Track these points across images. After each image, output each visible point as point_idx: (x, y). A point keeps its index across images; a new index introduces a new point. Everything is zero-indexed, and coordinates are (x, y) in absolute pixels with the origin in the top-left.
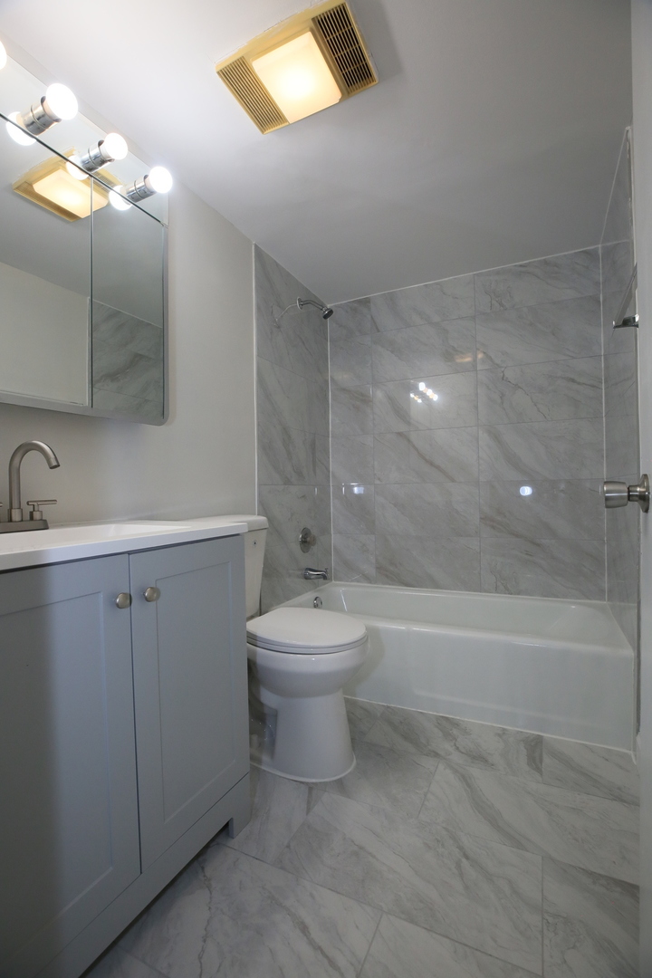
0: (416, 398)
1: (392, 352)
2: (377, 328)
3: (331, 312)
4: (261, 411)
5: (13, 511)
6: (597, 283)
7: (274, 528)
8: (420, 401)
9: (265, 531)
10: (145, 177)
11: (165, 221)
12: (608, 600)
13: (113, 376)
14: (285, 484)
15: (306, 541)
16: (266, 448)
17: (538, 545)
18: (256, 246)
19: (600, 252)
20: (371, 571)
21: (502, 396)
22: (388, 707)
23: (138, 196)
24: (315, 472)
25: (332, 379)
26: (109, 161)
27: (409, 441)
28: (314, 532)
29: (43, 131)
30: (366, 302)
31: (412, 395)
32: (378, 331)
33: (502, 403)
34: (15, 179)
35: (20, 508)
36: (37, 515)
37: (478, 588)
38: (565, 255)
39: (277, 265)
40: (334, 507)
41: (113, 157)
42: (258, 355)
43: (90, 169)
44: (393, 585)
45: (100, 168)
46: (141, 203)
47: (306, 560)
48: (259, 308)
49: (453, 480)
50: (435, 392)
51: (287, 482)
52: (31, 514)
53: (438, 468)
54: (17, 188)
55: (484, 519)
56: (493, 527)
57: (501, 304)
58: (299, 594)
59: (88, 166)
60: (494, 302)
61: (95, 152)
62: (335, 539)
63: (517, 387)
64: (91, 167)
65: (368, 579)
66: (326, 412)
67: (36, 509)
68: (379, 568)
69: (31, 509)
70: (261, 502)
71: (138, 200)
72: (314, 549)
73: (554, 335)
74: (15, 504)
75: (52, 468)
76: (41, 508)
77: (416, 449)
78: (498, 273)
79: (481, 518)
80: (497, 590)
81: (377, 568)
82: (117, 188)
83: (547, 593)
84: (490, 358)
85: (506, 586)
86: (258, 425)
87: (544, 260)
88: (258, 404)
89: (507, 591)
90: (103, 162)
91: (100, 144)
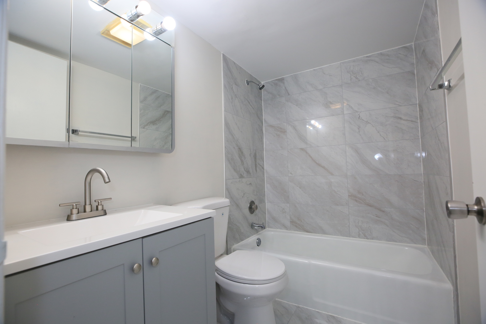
0: (309, 127)
1: (297, 105)
2: (288, 93)
3: (263, 86)
4: (227, 140)
5: (86, 206)
6: (413, 64)
7: (234, 203)
8: (311, 128)
9: (228, 207)
10: (161, 23)
11: (173, 45)
12: (428, 245)
13: (153, 122)
14: (240, 178)
15: (252, 208)
16: (230, 160)
17: (383, 211)
18: (223, 54)
19: (413, 47)
20: (288, 223)
21: (359, 128)
22: (299, 307)
23: (158, 33)
24: (256, 171)
25: (265, 121)
26: (142, 15)
27: (307, 152)
28: (256, 203)
29: (106, 2)
30: (282, 80)
31: (307, 126)
32: (289, 95)
33: (359, 132)
34: (102, 29)
35: (90, 204)
36: (100, 208)
37: (349, 235)
38: (392, 50)
39: (234, 63)
40: (268, 188)
41: (143, 13)
42: (225, 111)
43: (132, 21)
44: (300, 231)
45: (137, 20)
46: (160, 36)
47: (252, 218)
48: (225, 86)
49: (332, 174)
50: (319, 124)
51: (241, 176)
52: (97, 207)
53: (323, 167)
54: (103, 33)
55: (351, 196)
56: (356, 201)
57: (357, 78)
58: (248, 237)
59: (131, 19)
60: (352, 77)
61: (134, 12)
62: (268, 205)
63: (367, 122)
64: (133, 20)
65: (286, 228)
66: (262, 138)
67: (100, 204)
68: (292, 222)
69: (97, 204)
70: (227, 189)
71: (158, 35)
72: (257, 212)
73: (388, 93)
74: (88, 203)
75: (106, 183)
76: (103, 203)
77: (311, 157)
78: (354, 61)
79: (349, 196)
80: (359, 236)
81: (291, 222)
82: (148, 30)
83: (390, 239)
84: (352, 108)
85: (365, 234)
86: (225, 148)
87: (381, 53)
88: (225, 136)
89: (366, 237)
90: (138, 16)
91: (136, 7)
